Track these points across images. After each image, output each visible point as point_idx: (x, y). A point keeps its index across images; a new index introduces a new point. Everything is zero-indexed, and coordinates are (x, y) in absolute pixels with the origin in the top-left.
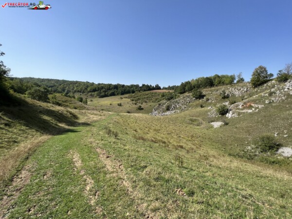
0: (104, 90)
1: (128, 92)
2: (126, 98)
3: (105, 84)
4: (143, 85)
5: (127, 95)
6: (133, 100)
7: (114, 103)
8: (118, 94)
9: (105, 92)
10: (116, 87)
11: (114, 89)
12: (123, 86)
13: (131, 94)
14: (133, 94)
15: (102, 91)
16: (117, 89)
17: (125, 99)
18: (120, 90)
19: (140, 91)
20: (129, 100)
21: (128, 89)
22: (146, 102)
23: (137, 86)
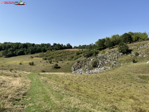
0: (11, 49)
1: (39, 51)
2: (38, 57)
3: (13, 43)
4: (55, 44)
5: (38, 54)
6: (46, 59)
7: (24, 62)
8: (27, 54)
9: (13, 51)
10: (26, 46)
11: (23, 47)
12: (33, 45)
13: (42, 53)
14: (45, 53)
15: (9, 50)
16: (27, 48)
17: (36, 58)
18: (30, 49)
19: (51, 50)
20: (41, 59)
21: (38, 47)
22: (61, 60)
23: (48, 45)
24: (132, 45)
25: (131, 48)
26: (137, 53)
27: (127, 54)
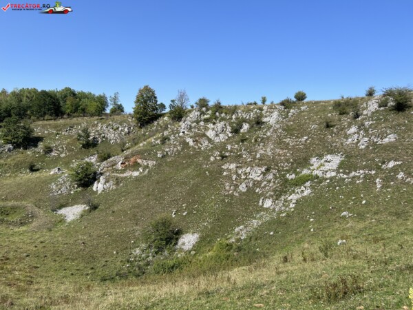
24: (50, 125)
25: (44, 132)
26: (49, 148)
27: (26, 148)
